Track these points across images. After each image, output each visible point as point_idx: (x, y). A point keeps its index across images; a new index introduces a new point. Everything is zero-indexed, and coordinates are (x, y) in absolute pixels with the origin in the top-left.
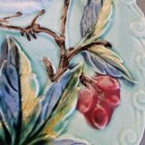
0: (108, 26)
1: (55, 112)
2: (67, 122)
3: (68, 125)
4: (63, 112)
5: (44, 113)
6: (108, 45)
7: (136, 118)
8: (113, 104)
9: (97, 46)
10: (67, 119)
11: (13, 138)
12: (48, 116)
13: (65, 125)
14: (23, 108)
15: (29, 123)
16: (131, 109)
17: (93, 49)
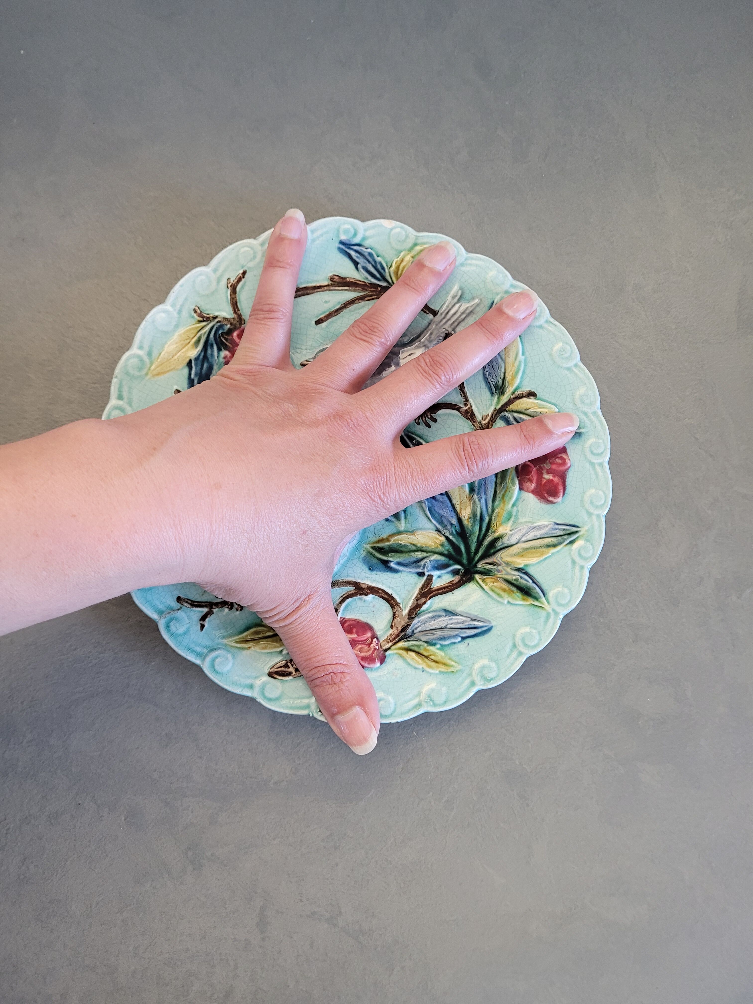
0: (522, 369)
1: (497, 503)
2: (515, 508)
3: (517, 511)
4: (506, 499)
5: (484, 509)
6: (531, 394)
7: (596, 474)
8: (563, 468)
9: (517, 402)
10: (514, 505)
11: (462, 548)
12: (490, 510)
13: (514, 514)
14: (458, 511)
15: (473, 525)
16: (588, 465)
17: (512, 407)
